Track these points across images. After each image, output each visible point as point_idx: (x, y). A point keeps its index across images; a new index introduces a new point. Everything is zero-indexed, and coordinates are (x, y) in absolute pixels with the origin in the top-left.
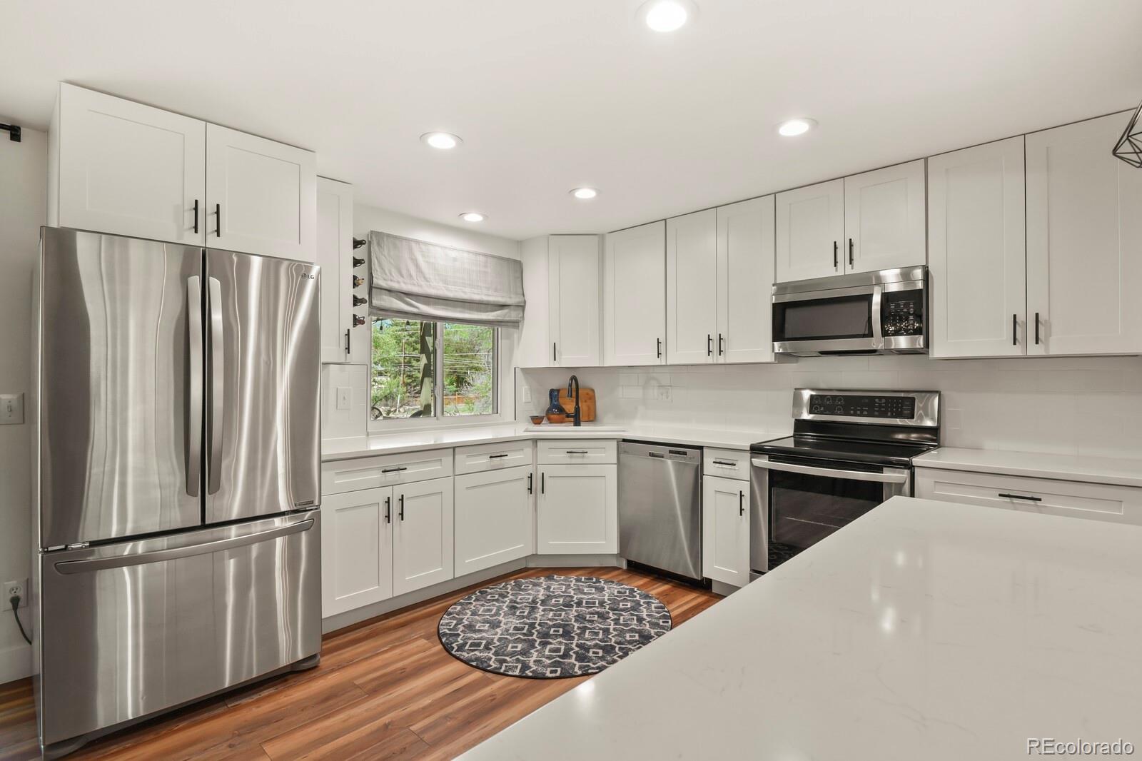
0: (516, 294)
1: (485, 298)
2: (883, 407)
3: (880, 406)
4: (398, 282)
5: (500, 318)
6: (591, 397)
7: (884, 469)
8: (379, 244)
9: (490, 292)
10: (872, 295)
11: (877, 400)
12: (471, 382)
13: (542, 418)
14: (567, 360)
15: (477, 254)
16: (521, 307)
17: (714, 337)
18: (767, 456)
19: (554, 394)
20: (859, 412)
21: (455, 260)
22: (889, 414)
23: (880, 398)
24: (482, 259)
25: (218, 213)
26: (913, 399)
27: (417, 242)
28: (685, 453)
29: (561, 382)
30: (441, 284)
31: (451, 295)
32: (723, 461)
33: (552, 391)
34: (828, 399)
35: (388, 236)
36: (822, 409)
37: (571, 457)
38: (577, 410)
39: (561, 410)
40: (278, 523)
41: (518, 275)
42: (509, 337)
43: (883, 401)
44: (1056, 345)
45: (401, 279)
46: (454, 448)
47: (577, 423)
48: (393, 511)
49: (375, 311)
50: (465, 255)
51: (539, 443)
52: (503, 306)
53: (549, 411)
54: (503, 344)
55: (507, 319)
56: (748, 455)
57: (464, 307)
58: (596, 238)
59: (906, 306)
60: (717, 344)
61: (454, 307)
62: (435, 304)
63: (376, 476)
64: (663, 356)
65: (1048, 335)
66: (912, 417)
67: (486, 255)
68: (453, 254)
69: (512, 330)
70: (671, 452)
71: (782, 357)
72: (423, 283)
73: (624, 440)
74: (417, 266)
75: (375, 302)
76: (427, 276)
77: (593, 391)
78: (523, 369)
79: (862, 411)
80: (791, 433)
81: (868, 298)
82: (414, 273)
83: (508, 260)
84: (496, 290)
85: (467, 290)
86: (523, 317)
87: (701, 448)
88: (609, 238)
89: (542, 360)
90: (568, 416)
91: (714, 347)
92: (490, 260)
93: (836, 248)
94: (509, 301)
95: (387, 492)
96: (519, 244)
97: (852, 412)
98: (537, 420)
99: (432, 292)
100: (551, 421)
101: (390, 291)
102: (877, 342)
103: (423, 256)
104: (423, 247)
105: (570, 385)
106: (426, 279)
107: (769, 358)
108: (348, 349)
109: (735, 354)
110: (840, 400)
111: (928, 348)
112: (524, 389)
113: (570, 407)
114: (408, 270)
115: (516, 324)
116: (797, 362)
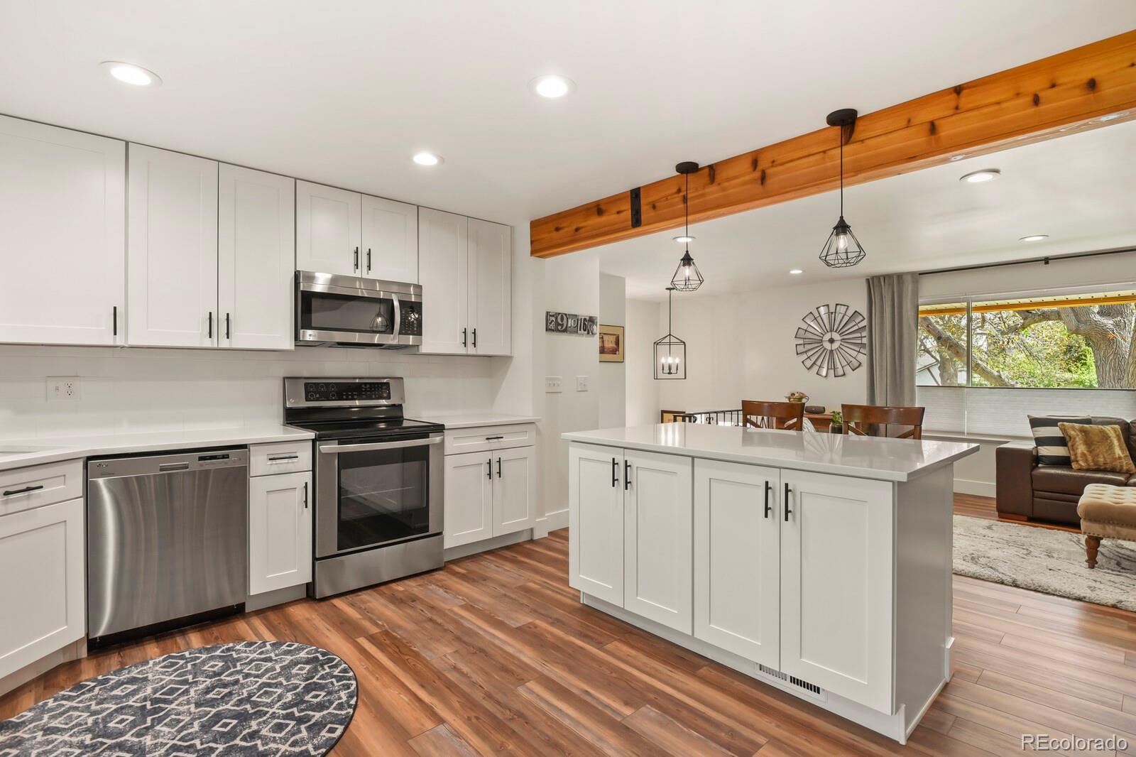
2: (368, 391)
3: (366, 391)
7: (430, 434)
11: (363, 386)
18: (337, 441)
20: (350, 397)
22: (374, 397)
23: (365, 384)
26: (387, 384)
28: (226, 456)
32: (276, 456)
34: (322, 387)
36: (318, 396)
43: (368, 386)
56: (309, 444)
66: (389, 398)
70: (202, 459)
73: (100, 458)
79: (353, 395)
87: (244, 446)
97: (344, 397)
110: (333, 387)
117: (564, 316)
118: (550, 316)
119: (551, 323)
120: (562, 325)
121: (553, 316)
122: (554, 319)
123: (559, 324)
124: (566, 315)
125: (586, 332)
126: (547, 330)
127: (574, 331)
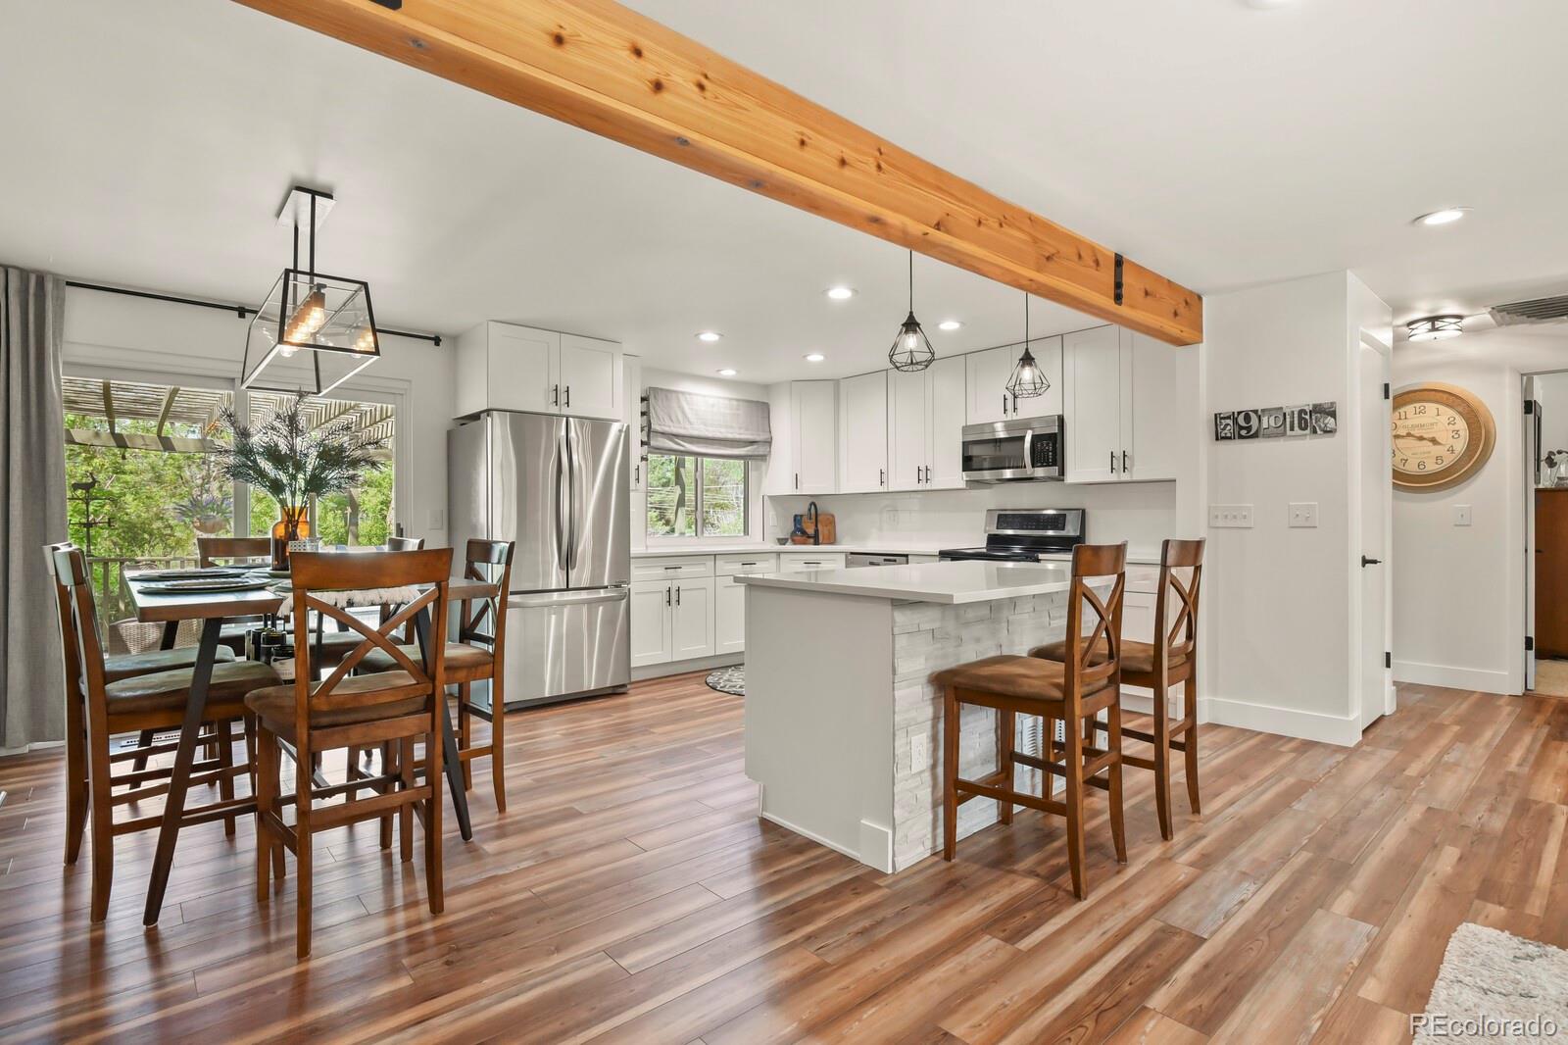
0: (764, 431)
1: (737, 436)
2: (1046, 522)
3: (1044, 521)
4: (670, 427)
5: (750, 453)
6: (831, 521)
8: (655, 397)
9: (742, 431)
10: (1024, 437)
11: (1042, 517)
12: (716, 522)
13: (786, 540)
14: (809, 488)
15: (731, 399)
16: (769, 442)
17: (923, 468)
19: (797, 519)
20: (1029, 527)
21: (713, 406)
22: (1049, 527)
23: (1044, 515)
24: (735, 403)
25: (568, 391)
26: (1065, 515)
27: (683, 393)
28: (895, 561)
29: (802, 508)
30: (702, 426)
31: (710, 435)
33: (796, 516)
34: (1008, 517)
35: (662, 390)
36: (1004, 525)
37: (808, 567)
38: (817, 531)
39: (804, 533)
40: (602, 593)
41: (766, 415)
42: (758, 469)
43: (1046, 517)
44: (1138, 473)
45: (671, 424)
46: (715, 555)
47: (817, 543)
48: (672, 598)
49: (652, 450)
50: (721, 401)
51: (782, 556)
52: (752, 443)
53: (793, 534)
54: (752, 475)
55: (756, 453)
56: (938, 559)
57: (720, 444)
58: (831, 382)
59: (1048, 444)
60: (924, 474)
61: (712, 444)
62: (698, 443)
63: (661, 571)
64: (885, 485)
65: (1132, 465)
66: (1063, 529)
67: (738, 400)
68: (711, 401)
69: (760, 463)
70: (885, 560)
71: (973, 484)
72: (688, 426)
73: (852, 553)
74: (683, 412)
75: (652, 443)
76: (692, 420)
77: (833, 516)
78: (770, 497)
79: (1031, 526)
80: (985, 545)
81: (1022, 439)
82: (681, 418)
83: (758, 402)
84: (747, 429)
85: (723, 430)
86: (770, 451)
87: (906, 556)
88: (842, 383)
89: (786, 488)
90: (809, 537)
91: (923, 476)
92: (741, 403)
93: (1005, 399)
94: (758, 438)
95: (668, 584)
96: (767, 388)
97: (1025, 526)
98: (782, 541)
99: (695, 433)
100: (795, 542)
101: (663, 434)
102: (1029, 471)
103: (688, 404)
104: (688, 396)
105: (810, 510)
106: (690, 423)
107: (962, 485)
108: (638, 479)
109: (938, 482)
110: (1018, 517)
111: (1063, 475)
112: (771, 513)
113: (811, 531)
114: (677, 416)
115: (763, 458)
116: (990, 488)
117: (1252, 414)
118: (1221, 418)
119: (1224, 429)
120: (1249, 429)
121: (1229, 418)
122: (1230, 422)
123: (1241, 428)
124: (1256, 412)
125: (1308, 431)
126: (1217, 439)
127: (1279, 433)
